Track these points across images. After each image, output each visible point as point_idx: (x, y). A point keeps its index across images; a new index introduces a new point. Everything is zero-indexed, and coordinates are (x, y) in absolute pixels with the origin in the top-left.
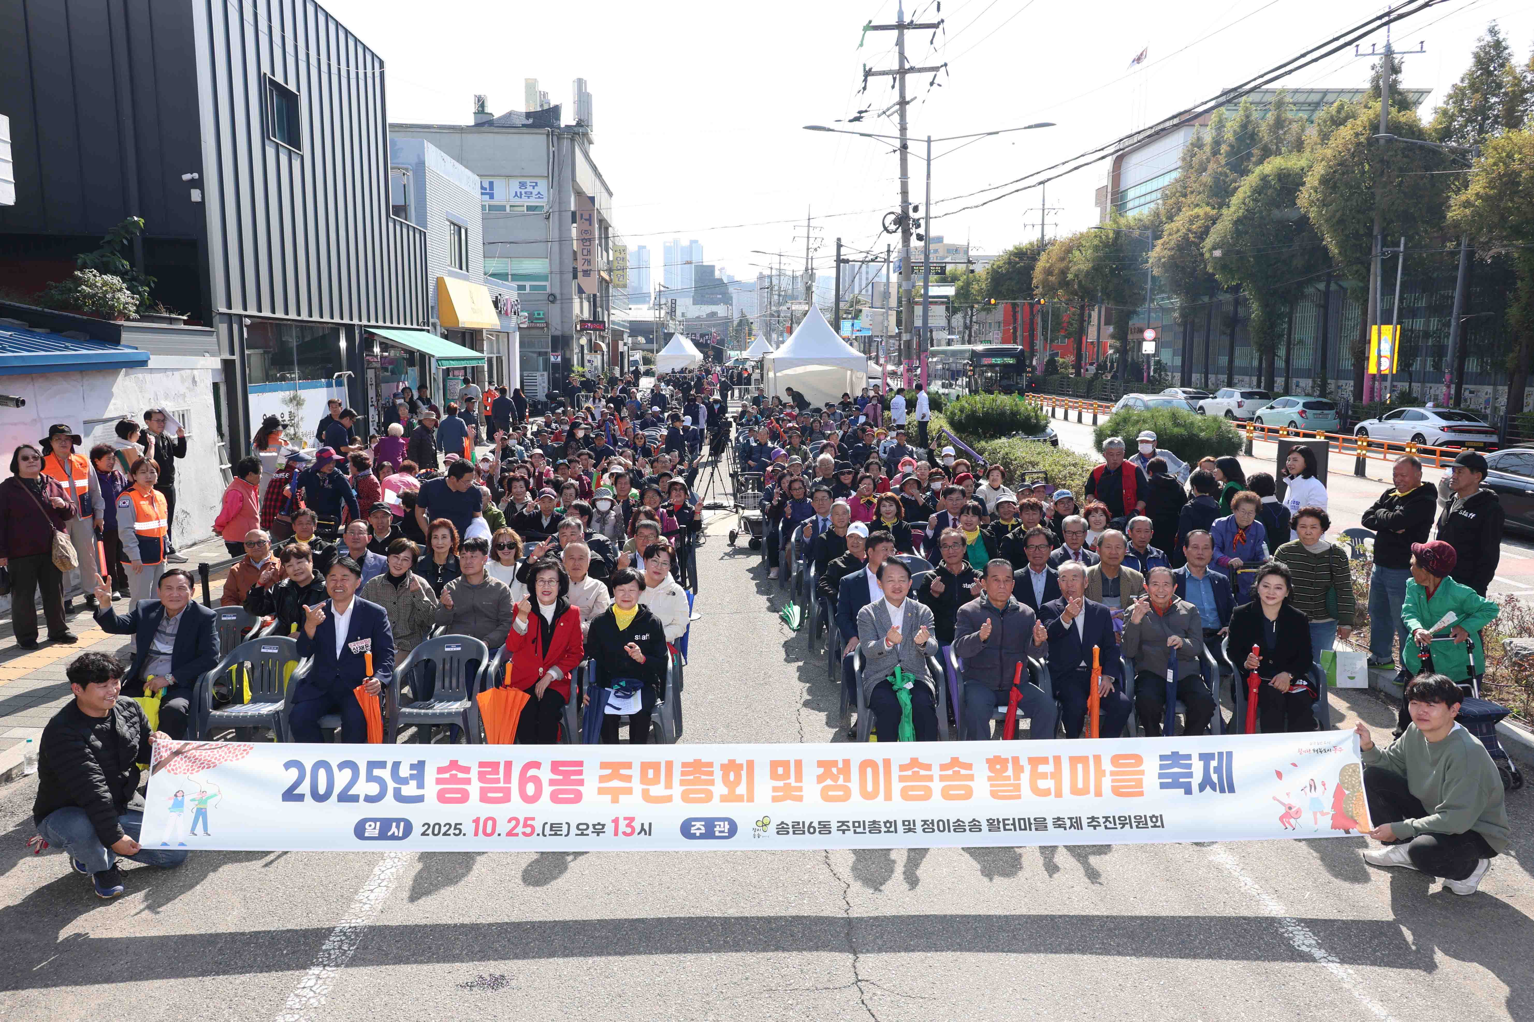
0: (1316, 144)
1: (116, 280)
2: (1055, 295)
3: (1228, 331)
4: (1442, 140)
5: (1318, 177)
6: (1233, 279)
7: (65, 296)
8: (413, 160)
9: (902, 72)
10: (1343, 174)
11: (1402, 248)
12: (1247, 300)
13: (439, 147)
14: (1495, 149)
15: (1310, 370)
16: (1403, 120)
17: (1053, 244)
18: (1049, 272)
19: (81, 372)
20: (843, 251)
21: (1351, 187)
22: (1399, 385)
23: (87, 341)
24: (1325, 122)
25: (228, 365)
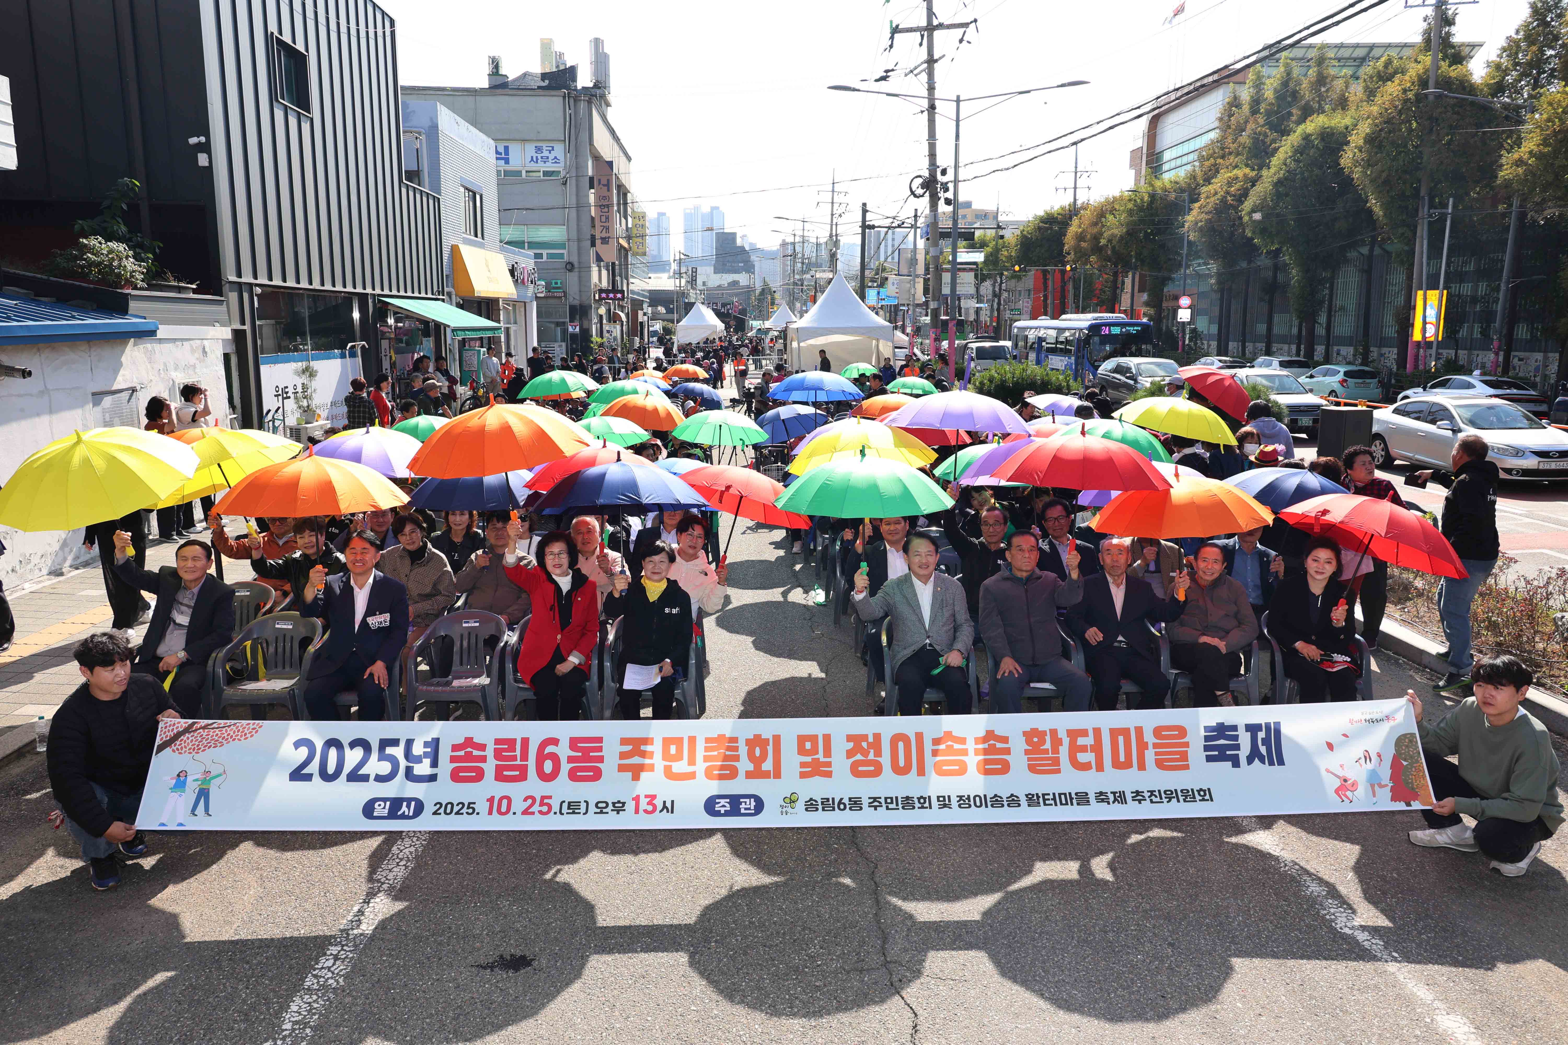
0: (1362, 101)
1: (121, 247)
2: (1087, 262)
3: (1267, 298)
4: (1494, 95)
5: (1363, 135)
6: (1273, 243)
7: (71, 264)
8: (426, 123)
9: (930, 29)
10: (1390, 132)
11: (1450, 211)
12: (1287, 265)
13: (453, 110)
14: (1550, 104)
15: (1351, 337)
16: (1453, 74)
17: (1085, 209)
18: (1080, 237)
19: (89, 342)
20: (869, 216)
21: (1398, 146)
22: (1445, 352)
23: (94, 310)
24: (1371, 77)
25: (238, 336)
